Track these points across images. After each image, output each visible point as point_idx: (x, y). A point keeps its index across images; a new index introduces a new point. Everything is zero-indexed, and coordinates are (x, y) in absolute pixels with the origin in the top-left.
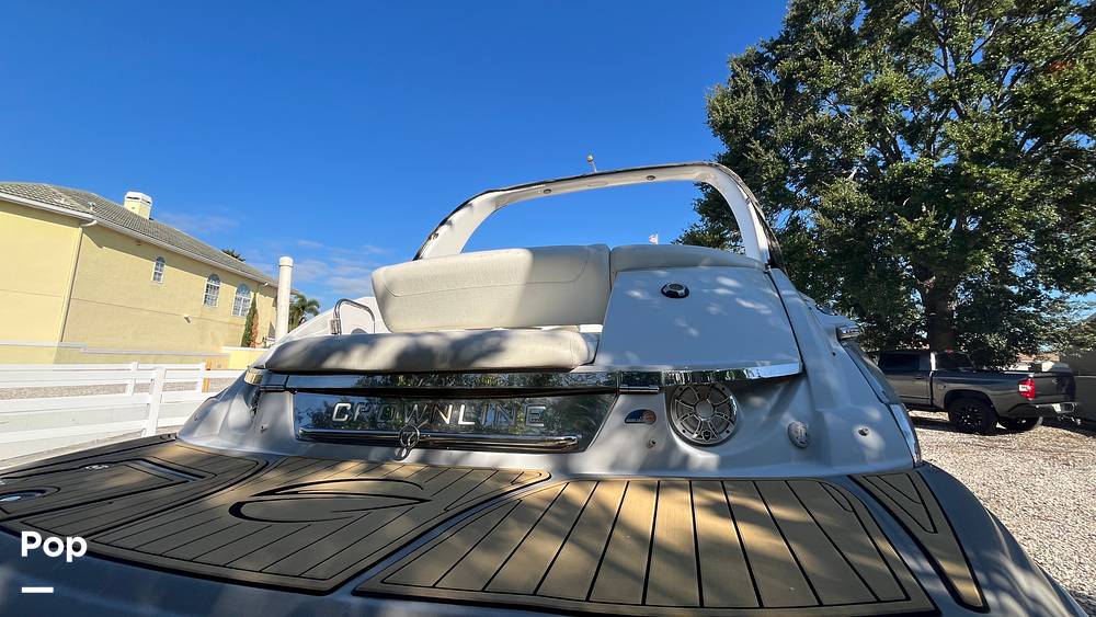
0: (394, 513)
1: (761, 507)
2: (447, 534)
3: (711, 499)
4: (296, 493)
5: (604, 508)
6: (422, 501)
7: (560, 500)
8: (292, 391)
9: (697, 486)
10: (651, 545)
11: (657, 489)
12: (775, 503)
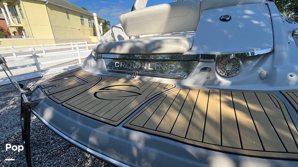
0: (133, 98)
1: (244, 103)
2: (146, 107)
3: (226, 99)
4: (108, 89)
5: (192, 100)
6: (140, 94)
7: (178, 96)
8: (104, 58)
9: (223, 93)
10: (206, 117)
11: (209, 94)
12: (250, 103)
